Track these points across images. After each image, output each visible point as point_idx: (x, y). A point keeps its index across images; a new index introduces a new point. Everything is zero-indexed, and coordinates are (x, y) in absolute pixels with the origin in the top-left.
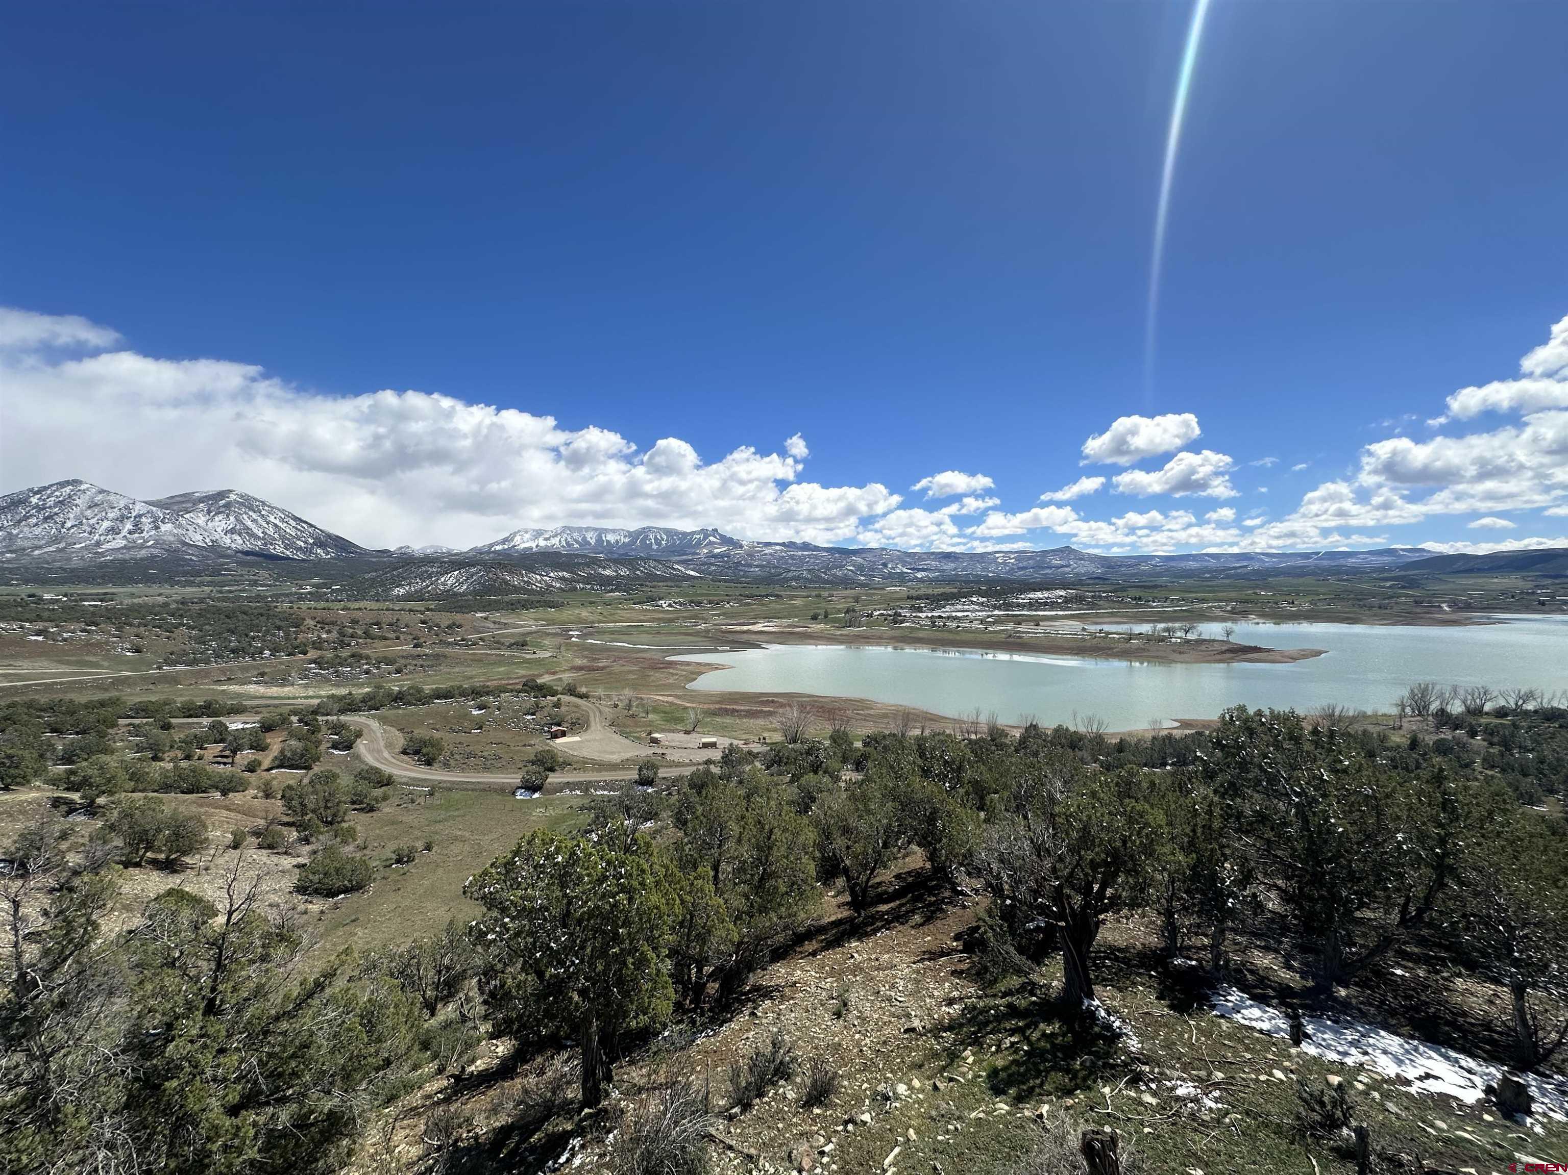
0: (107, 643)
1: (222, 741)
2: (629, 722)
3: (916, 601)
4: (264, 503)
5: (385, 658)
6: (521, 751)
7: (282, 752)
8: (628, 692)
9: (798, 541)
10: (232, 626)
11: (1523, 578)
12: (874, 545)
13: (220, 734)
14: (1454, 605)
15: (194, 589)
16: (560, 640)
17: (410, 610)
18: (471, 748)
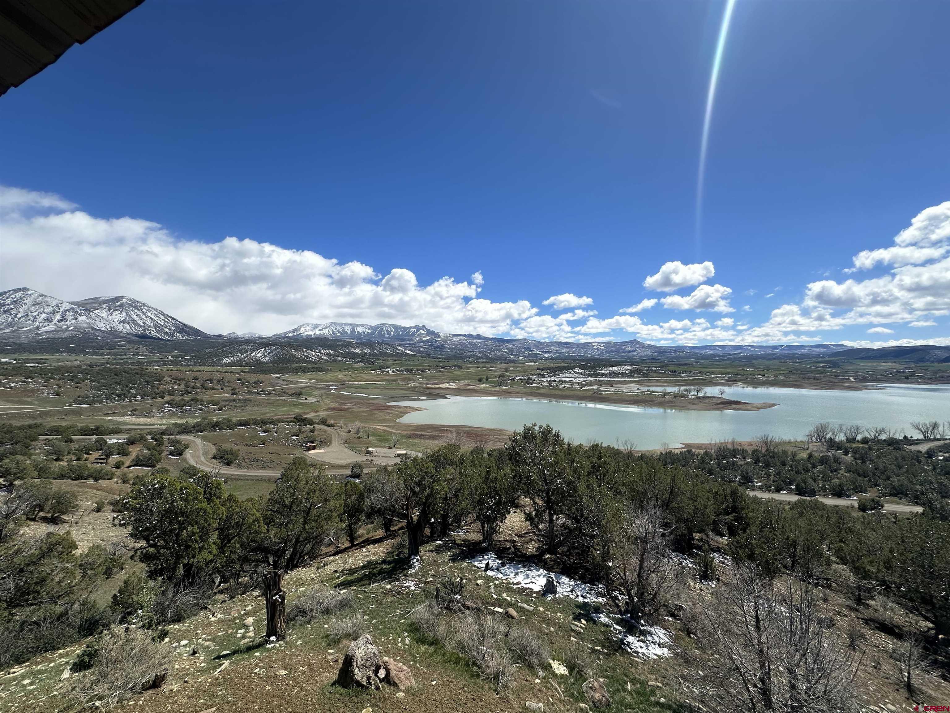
0: (38, 390)
1: (101, 449)
2: (356, 441)
3: (541, 371)
4: (144, 305)
5: (212, 401)
6: (286, 458)
7: (137, 456)
8: (357, 424)
9: (474, 334)
10: (119, 380)
11: (899, 362)
12: (520, 337)
13: (101, 445)
14: (857, 378)
15: (98, 357)
16: (322, 392)
17: (232, 372)
18: (256, 456)
